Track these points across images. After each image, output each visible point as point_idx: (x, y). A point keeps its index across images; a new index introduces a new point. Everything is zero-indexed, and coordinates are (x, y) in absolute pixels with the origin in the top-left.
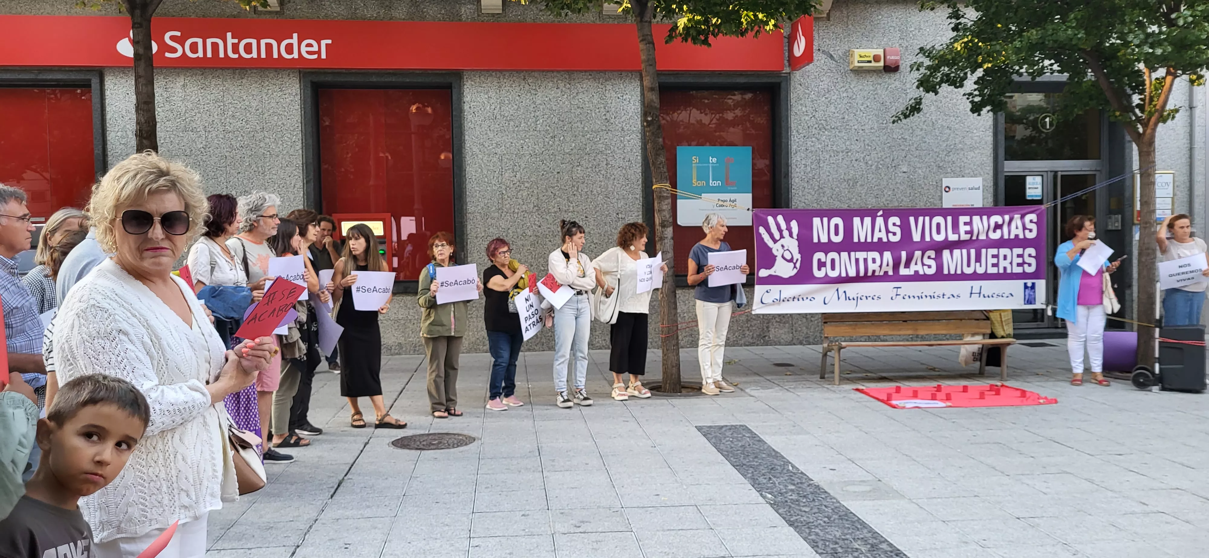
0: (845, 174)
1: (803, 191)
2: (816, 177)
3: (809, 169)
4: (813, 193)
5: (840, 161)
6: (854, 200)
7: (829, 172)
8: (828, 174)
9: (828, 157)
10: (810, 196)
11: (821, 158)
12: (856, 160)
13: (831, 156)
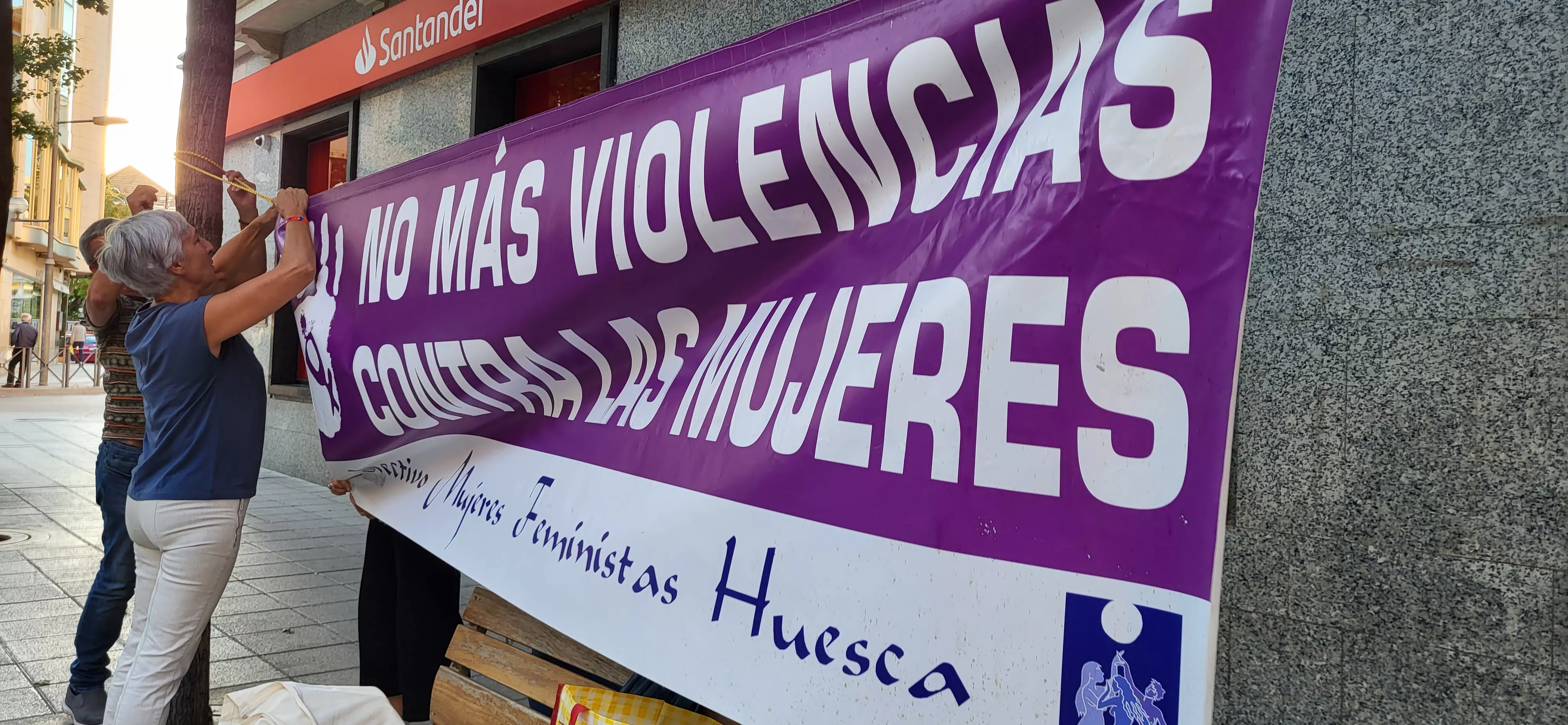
0: (1464, 86)
1: (1284, 175)
2: (1338, 116)
3: (1311, 87)
4: (1325, 178)
5: (1445, 36)
6: (1503, 192)
7: (1394, 88)
8: (1386, 95)
9: (1389, 29)
10: (1312, 191)
11: (1362, 36)
12: (1521, 21)
13: (1402, 25)
